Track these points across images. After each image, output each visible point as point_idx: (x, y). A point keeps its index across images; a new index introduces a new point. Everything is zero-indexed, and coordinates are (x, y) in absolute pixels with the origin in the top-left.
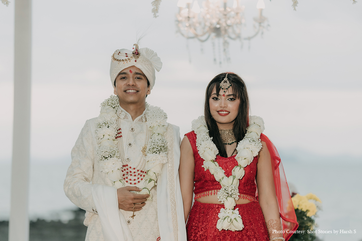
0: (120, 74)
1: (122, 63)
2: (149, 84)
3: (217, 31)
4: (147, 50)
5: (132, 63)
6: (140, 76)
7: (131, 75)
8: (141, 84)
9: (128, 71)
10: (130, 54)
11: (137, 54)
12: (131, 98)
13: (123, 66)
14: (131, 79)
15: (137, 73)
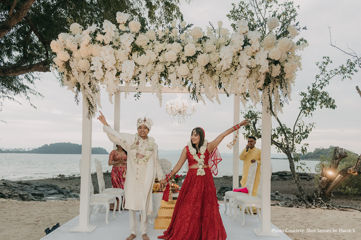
0: (139, 127)
1: (140, 123)
2: (149, 130)
3: (180, 112)
4: (149, 119)
5: (143, 124)
6: (146, 127)
7: (143, 128)
8: (146, 130)
9: (142, 126)
10: (143, 120)
11: (145, 120)
12: (143, 135)
13: (140, 125)
14: (143, 129)
15: (145, 127)
